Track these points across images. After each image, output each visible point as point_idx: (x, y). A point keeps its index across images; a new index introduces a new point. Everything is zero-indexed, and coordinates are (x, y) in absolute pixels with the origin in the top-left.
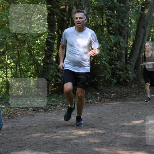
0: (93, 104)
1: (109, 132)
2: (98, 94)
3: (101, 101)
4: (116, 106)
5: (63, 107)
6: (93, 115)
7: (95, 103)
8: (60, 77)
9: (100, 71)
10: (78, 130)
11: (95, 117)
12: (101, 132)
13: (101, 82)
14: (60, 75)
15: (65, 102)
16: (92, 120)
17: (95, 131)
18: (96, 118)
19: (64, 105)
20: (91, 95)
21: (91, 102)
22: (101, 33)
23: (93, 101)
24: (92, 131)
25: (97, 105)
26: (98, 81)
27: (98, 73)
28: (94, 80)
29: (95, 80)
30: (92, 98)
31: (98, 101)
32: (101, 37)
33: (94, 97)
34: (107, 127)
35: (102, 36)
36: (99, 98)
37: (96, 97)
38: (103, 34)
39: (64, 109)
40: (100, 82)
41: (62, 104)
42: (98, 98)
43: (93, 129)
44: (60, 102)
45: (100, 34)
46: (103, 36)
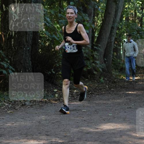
0: (49, 105)
1: (69, 141)
2: (56, 90)
3: (59, 100)
4: (80, 107)
5: (9, 108)
6: (49, 118)
7: (51, 103)
8: (6, 67)
9: (58, 60)
10: (28, 139)
11: (52, 121)
12: (60, 141)
13: (60, 74)
14: (5, 65)
15: (11, 102)
16: (47, 126)
17: (51, 141)
18: (53, 123)
19: (11, 105)
20: (46, 92)
21: (46, 102)
22: (60, 10)
23: (49, 100)
24: (47, 140)
25: (55, 106)
26: (56, 73)
27: (55, 62)
28: (50, 73)
29: (52, 72)
30: (48, 96)
31: (56, 100)
32: (59, 15)
33: (50, 94)
34: (67, 134)
35: (60, 13)
36: (57, 95)
37: (52, 95)
38: (62, 10)
39: (10, 111)
40: (58, 74)
41: (7, 104)
42: (55, 96)
43: (49, 138)
44: (5, 102)
45: (58, 10)
46: (62, 13)
